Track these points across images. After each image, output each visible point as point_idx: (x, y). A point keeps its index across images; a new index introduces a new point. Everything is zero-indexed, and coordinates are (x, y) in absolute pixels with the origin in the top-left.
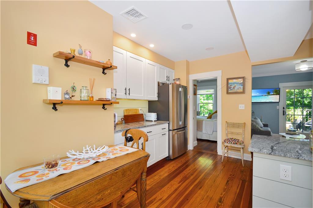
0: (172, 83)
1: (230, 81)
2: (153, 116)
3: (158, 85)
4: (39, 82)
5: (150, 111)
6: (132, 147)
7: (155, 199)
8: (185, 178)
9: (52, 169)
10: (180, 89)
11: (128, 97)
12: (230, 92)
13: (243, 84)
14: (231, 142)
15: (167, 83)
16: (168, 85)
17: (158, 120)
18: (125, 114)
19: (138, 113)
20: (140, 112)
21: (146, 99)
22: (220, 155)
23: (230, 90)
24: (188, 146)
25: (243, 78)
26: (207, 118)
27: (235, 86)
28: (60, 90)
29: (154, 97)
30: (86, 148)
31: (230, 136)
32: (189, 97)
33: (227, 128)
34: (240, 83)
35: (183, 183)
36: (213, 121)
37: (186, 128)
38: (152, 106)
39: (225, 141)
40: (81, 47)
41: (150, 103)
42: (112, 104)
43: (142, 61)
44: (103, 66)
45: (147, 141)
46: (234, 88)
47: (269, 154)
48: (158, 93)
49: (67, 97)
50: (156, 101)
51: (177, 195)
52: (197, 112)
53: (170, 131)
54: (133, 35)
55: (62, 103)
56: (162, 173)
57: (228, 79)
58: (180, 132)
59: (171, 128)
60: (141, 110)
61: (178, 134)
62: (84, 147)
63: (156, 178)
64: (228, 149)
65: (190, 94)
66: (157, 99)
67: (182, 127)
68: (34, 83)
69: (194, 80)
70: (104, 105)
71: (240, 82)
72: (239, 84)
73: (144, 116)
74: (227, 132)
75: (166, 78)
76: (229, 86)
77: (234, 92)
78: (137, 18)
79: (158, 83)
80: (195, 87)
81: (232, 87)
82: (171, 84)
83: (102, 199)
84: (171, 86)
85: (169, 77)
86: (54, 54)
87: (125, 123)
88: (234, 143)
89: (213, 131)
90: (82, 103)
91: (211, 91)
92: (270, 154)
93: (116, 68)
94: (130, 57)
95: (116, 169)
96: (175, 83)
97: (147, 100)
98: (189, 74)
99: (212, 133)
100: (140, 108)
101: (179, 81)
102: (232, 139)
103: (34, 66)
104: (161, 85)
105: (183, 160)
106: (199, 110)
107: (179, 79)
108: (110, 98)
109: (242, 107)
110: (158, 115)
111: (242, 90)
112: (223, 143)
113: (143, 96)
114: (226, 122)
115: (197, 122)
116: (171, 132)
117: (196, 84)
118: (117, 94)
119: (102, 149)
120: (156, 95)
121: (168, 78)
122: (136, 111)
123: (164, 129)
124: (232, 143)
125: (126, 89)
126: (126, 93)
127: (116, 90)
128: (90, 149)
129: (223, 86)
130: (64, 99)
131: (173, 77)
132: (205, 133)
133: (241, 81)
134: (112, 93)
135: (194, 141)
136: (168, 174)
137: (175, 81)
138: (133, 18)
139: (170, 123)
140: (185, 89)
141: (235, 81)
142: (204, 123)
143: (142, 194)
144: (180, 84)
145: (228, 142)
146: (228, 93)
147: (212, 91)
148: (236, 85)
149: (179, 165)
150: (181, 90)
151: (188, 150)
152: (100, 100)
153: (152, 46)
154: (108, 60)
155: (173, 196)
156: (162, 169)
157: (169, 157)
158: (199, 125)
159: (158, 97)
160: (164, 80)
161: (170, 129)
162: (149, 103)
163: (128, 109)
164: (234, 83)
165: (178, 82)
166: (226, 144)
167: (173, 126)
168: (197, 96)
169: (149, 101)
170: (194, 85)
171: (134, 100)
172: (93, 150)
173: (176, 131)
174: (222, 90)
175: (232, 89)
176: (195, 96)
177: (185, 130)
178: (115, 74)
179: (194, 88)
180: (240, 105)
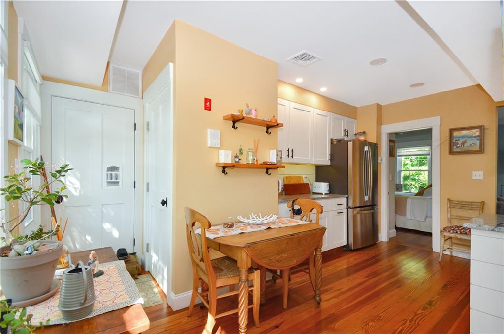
0: (353, 140)
1: (456, 134)
2: (323, 187)
3: (331, 143)
4: (213, 146)
5: (318, 180)
6: (301, 219)
7: (331, 289)
8: (375, 274)
9: (230, 229)
10: (366, 148)
11: (290, 160)
12: (455, 150)
13: (482, 138)
14: (455, 232)
15: (345, 140)
16: (347, 142)
17: (330, 193)
18: (286, 183)
19: (302, 183)
20: (305, 181)
21: (313, 163)
22: (437, 253)
23: (455, 147)
24: (380, 235)
25: (481, 128)
26: (415, 195)
27: (465, 142)
28: (230, 153)
29: (326, 160)
30: (252, 216)
31: (456, 223)
32: (382, 160)
33: (449, 210)
34: (475, 137)
35: (371, 279)
36: (426, 199)
37: (376, 206)
38: (321, 173)
39: (444, 229)
40: (248, 106)
41: (319, 169)
42: (277, 168)
43: (309, 112)
44: (267, 125)
45: (321, 213)
46: (463, 144)
47: (491, 231)
48: (332, 155)
49: (237, 160)
50: (328, 165)
51: (362, 289)
52: (397, 185)
53: (349, 209)
54: (299, 80)
55: (234, 166)
56: (339, 264)
57: (451, 131)
58: (366, 212)
59: (351, 205)
60: (305, 178)
61: (361, 215)
62: (250, 215)
63: (330, 268)
64: (452, 243)
65: (382, 155)
66: (329, 163)
67: (368, 205)
68: (209, 147)
69: (390, 134)
70: (268, 169)
71: (474, 135)
72: (473, 138)
73: (310, 186)
74: (449, 216)
75: (343, 133)
76: (454, 141)
77: (463, 150)
78: (308, 62)
79: (332, 140)
80: (392, 144)
81: (460, 142)
82: (351, 141)
83: (281, 261)
84: (351, 145)
85: (347, 131)
86: (224, 117)
87: (286, 194)
88: (461, 233)
89: (427, 217)
90: (248, 166)
91: (425, 150)
92: (493, 230)
93: (282, 125)
94: (294, 108)
95: (292, 235)
96: (357, 139)
97: (314, 165)
98: (381, 125)
99: (424, 218)
100: (305, 176)
101: (365, 136)
102: (458, 227)
103: (209, 130)
104: (335, 143)
105: (370, 253)
106: (400, 182)
107: (364, 132)
108: (275, 162)
109: (478, 175)
110: (330, 186)
111: (477, 148)
112: (441, 232)
113: (309, 158)
114: (449, 199)
115: (395, 200)
116: (351, 211)
117: (394, 139)
118: (282, 156)
119: (270, 218)
120: (328, 157)
121: (346, 133)
122: (299, 179)
123: (341, 204)
124: (457, 232)
125: (288, 150)
126: (288, 156)
127: (281, 151)
128: (256, 217)
129: (442, 142)
130: (234, 162)
131: (354, 130)
132: (412, 219)
133: (476, 132)
134: (277, 155)
135: (390, 229)
136: (347, 266)
137: (357, 136)
138: (302, 62)
139: (349, 196)
140: (375, 148)
141: (464, 132)
142: (409, 202)
143: (317, 274)
144: (365, 141)
145: (450, 231)
146: (451, 152)
147: (427, 149)
148: (466, 139)
149: (365, 258)
150: (367, 150)
151: (379, 241)
152: (265, 163)
153: (323, 90)
154: (272, 117)
155: (357, 289)
156: (339, 259)
157: (347, 246)
158: (399, 205)
159: (331, 161)
160: (340, 135)
161: (349, 206)
162: (316, 168)
163: (290, 177)
164: (463, 137)
165: (362, 138)
166: (447, 234)
167: (354, 201)
168: (398, 158)
169: (316, 166)
170: (391, 141)
171: (297, 164)
172: (260, 218)
173: (358, 209)
174: (440, 148)
175: (459, 147)
176: (392, 158)
177: (373, 209)
178: (279, 132)
179: (390, 146)
180: (474, 173)
